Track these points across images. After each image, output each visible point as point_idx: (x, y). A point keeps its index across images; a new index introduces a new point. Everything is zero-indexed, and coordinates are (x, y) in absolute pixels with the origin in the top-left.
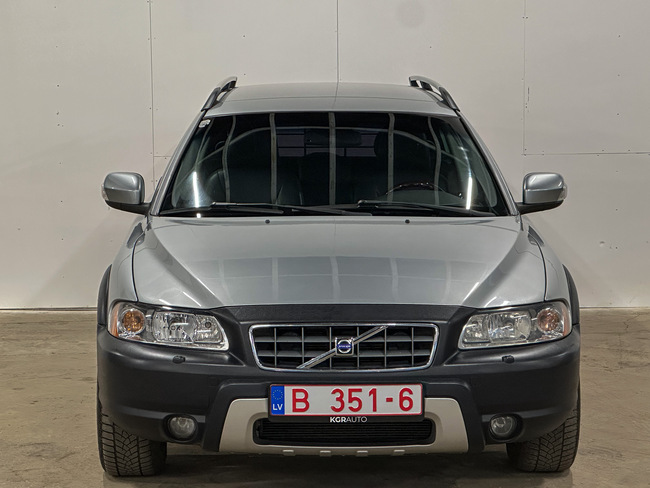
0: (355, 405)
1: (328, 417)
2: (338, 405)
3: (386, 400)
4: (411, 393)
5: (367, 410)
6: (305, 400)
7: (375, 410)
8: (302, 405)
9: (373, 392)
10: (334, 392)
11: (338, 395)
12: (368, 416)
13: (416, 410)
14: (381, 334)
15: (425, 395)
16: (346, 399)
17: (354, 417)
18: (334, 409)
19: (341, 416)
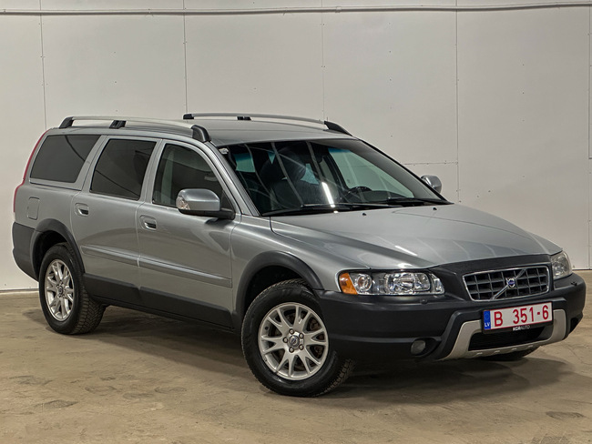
0: (524, 318)
1: (512, 328)
2: (516, 320)
3: (537, 314)
4: (547, 308)
5: (529, 322)
6: (500, 319)
7: (533, 321)
8: (499, 322)
9: (531, 309)
10: (514, 312)
12: (531, 325)
13: (550, 318)
15: (553, 308)
16: (519, 315)
17: (524, 326)
19: (518, 326)
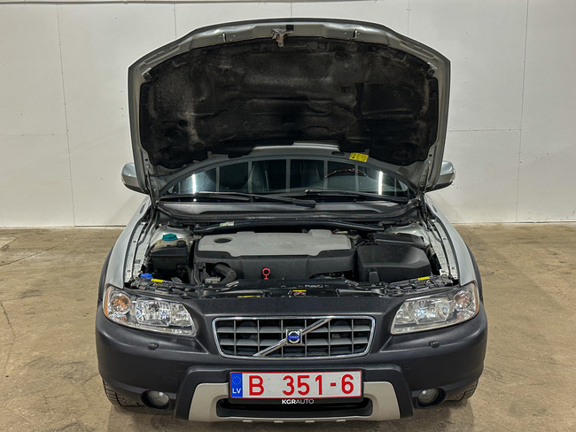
0: (303, 389)
1: (281, 399)
2: (289, 389)
3: (330, 385)
4: (352, 378)
5: (314, 393)
6: (260, 385)
7: (320, 393)
8: (257, 390)
9: (319, 378)
10: (285, 378)
11: (289, 381)
12: (315, 399)
13: (357, 393)
14: (326, 325)
15: (364, 379)
16: (295, 384)
17: (303, 399)
18: (285, 392)
19: (291, 399)
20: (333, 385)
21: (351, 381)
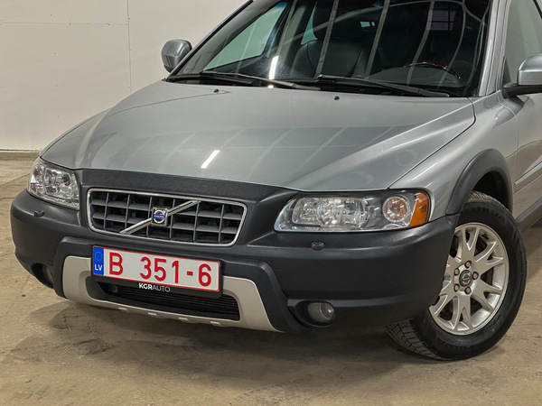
0: (160, 274)
1: (138, 283)
2: (146, 272)
3: (187, 274)
4: (209, 269)
5: (170, 281)
6: (119, 264)
7: (177, 281)
8: (116, 269)
9: (176, 264)
10: (143, 259)
11: (146, 263)
12: (172, 287)
13: (214, 286)
14: (193, 208)
15: (223, 272)
16: (152, 267)
17: (159, 285)
18: (142, 275)
19: (148, 283)
20: (190, 273)
21: (208, 272)
